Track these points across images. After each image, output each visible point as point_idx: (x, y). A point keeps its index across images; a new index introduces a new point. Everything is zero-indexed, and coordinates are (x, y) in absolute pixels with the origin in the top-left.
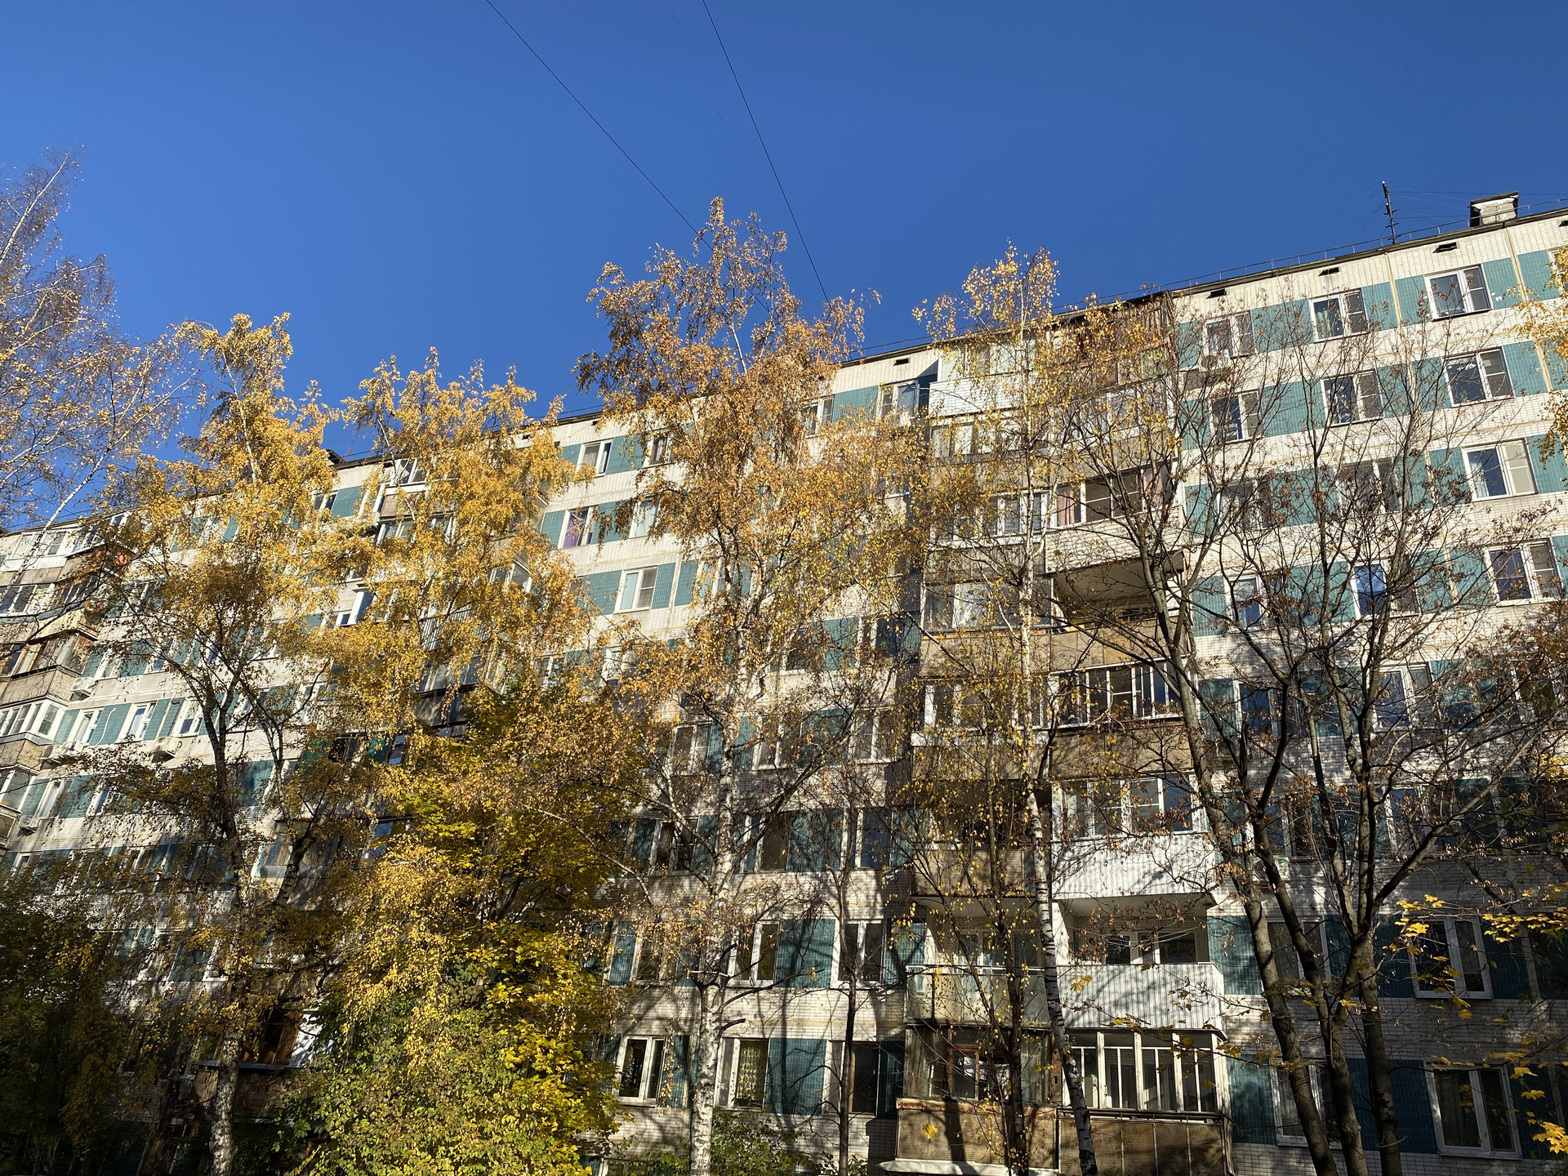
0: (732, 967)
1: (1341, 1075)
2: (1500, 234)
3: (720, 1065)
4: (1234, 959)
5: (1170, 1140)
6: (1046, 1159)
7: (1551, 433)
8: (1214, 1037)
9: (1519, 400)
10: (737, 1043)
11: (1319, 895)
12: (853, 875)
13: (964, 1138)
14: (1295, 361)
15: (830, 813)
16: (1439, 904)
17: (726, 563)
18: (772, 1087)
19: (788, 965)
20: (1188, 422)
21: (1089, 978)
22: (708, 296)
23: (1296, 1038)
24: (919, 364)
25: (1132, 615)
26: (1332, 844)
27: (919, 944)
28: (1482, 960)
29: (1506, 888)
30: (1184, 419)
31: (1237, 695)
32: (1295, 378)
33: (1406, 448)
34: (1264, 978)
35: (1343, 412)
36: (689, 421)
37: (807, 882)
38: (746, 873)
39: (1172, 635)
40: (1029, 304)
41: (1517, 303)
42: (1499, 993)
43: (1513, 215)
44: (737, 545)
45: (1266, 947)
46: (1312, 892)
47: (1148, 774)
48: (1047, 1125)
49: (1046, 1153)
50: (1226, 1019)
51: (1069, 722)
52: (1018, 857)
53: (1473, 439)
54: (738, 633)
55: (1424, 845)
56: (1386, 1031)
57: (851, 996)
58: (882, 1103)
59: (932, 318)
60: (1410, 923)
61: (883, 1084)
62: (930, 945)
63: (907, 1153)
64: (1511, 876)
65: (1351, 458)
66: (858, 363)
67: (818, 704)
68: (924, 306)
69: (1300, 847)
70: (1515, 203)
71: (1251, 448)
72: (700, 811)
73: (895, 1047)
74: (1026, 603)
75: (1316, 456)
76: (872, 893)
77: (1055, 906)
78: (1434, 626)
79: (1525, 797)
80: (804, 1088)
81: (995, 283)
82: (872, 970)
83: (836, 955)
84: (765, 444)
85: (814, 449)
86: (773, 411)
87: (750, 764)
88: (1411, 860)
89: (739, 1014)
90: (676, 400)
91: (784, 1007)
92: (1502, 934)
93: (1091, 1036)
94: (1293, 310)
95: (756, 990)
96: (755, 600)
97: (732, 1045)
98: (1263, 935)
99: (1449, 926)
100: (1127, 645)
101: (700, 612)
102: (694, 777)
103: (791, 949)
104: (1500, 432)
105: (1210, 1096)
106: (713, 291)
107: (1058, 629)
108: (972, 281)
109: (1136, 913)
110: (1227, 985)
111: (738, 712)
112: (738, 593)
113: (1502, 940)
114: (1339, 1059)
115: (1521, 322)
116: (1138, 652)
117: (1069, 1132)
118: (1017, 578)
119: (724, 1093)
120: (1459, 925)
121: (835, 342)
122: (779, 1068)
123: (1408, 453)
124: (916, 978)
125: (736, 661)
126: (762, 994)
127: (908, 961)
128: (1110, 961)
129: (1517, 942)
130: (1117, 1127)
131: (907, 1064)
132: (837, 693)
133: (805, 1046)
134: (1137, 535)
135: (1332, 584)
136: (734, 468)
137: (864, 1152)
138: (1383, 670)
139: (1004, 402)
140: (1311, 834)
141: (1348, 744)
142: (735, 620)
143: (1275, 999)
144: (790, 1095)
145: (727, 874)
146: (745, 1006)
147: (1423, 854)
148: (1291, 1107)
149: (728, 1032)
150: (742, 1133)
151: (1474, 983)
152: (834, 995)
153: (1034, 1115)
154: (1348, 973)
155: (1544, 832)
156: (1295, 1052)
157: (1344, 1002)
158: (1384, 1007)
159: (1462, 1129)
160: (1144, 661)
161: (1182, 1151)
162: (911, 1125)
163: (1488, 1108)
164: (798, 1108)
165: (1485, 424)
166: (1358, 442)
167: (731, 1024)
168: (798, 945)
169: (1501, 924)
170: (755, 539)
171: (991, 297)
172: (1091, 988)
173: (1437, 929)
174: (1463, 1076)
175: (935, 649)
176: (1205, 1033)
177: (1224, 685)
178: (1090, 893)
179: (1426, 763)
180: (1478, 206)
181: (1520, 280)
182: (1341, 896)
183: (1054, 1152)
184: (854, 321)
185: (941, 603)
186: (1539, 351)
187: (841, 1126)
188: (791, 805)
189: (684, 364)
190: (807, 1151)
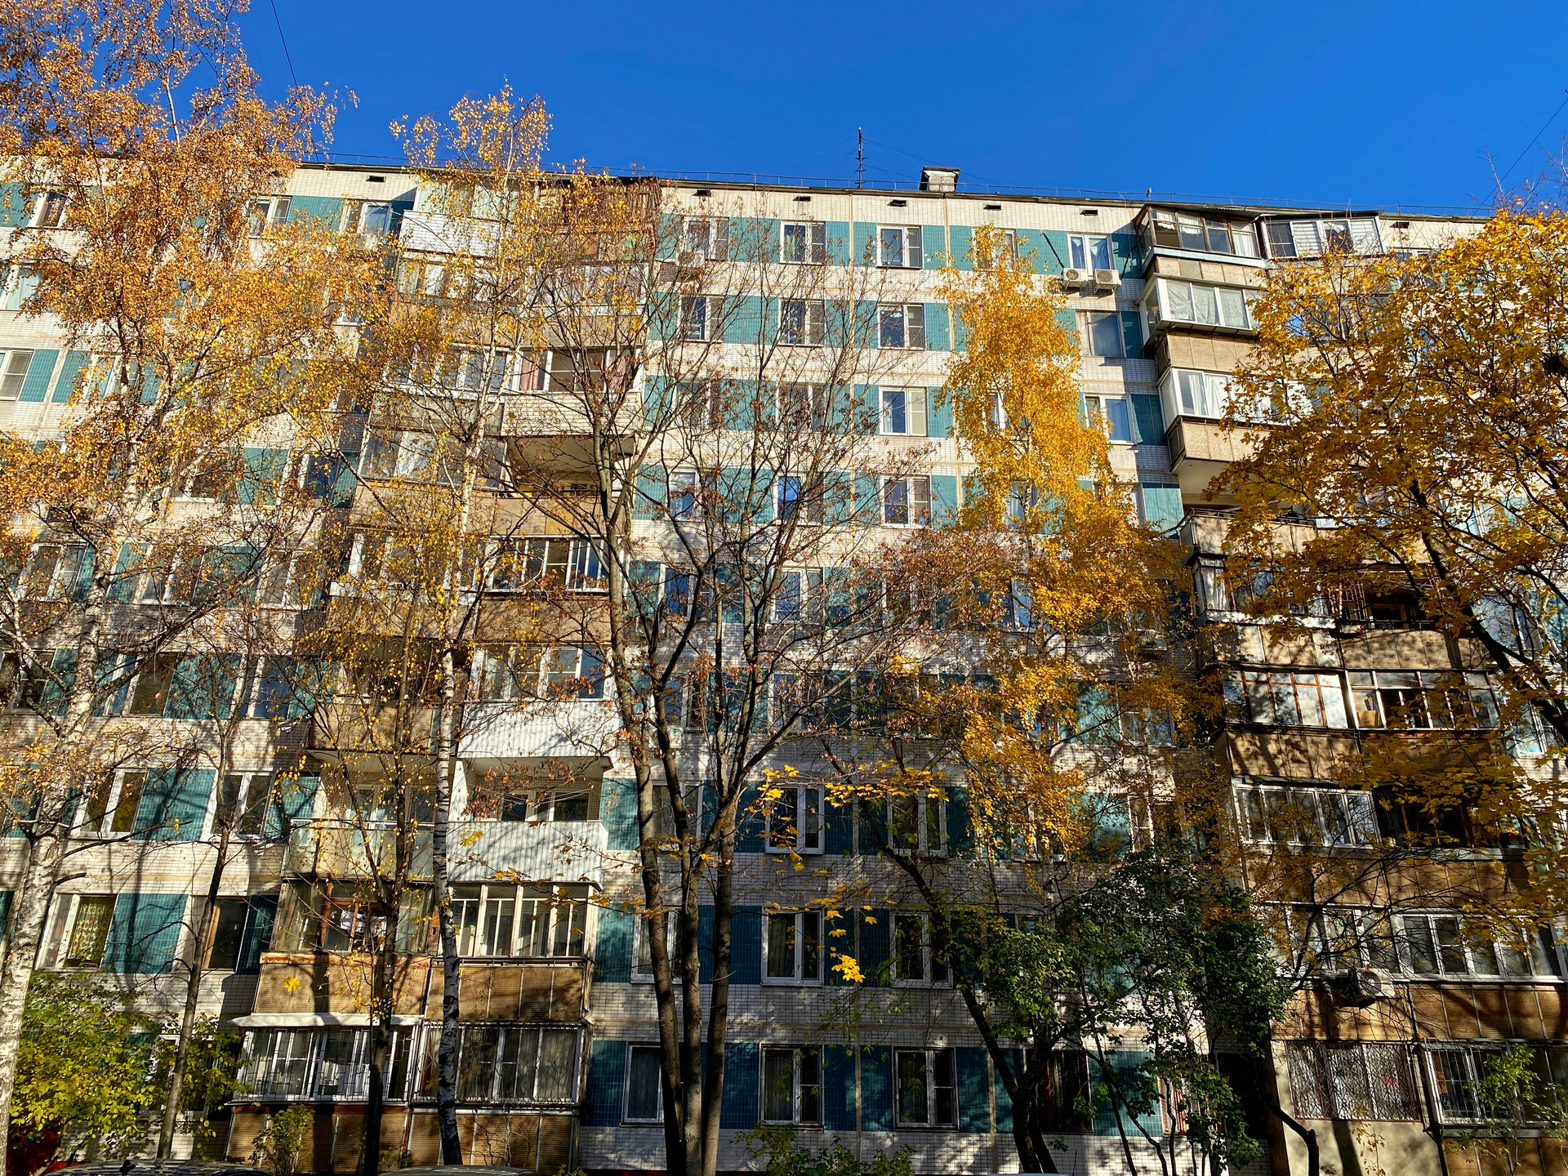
0: (80, 816)
1: (692, 920)
2: (940, 201)
3: (50, 923)
4: (622, 818)
5: (536, 983)
6: (413, 1005)
7: (945, 386)
8: (591, 888)
9: (927, 353)
10: (76, 899)
11: (704, 761)
12: (243, 725)
13: (331, 989)
14: (757, 273)
15: (226, 658)
16: (794, 774)
17: (125, 360)
18: (115, 946)
19: (152, 817)
20: (657, 312)
21: (479, 834)
22: (137, 38)
23: (660, 889)
24: (395, 186)
25: (577, 490)
26: (719, 717)
27: (309, 799)
28: (821, 822)
29: (848, 762)
30: (652, 308)
31: (663, 577)
32: (755, 293)
33: (834, 376)
34: (641, 835)
35: (792, 333)
36: (94, 183)
37: (186, 729)
38: (111, 716)
39: (610, 515)
40: (517, 151)
41: (941, 268)
42: (829, 850)
43: (952, 189)
44: (141, 342)
45: (648, 807)
46: (698, 759)
47: (569, 643)
48: (418, 974)
49: (414, 1000)
50: (605, 872)
51: (502, 587)
52: (427, 716)
53: (886, 380)
54: (130, 445)
55: (790, 724)
56: (736, 881)
57: (222, 850)
58: (244, 958)
59: (411, 136)
60: (771, 788)
61: (248, 938)
62: (321, 802)
63: (265, 1007)
64: (854, 752)
65: (790, 378)
66: (322, 168)
67: (224, 539)
68: (404, 122)
69: (694, 719)
70: (956, 178)
71: (707, 350)
72: (57, 643)
73: (269, 902)
74: (472, 461)
75: (762, 368)
76: (263, 744)
77: (459, 764)
78: (830, 536)
79: (871, 687)
80: (154, 946)
81: (485, 118)
82: (251, 823)
83: (212, 807)
84: (195, 233)
85: (257, 252)
86: (208, 194)
87: (131, 595)
88: (779, 734)
89: (83, 867)
90: (79, 153)
91: (140, 860)
92: (838, 800)
93: (475, 889)
94: (766, 227)
95: (107, 842)
96: (157, 411)
97: (69, 902)
98: (647, 796)
99: (801, 792)
100: (569, 518)
101: (80, 413)
102: (53, 604)
103: (158, 800)
104: (907, 378)
105: (579, 943)
106: (144, 33)
107: (505, 494)
108: (461, 110)
109: (530, 773)
110: (611, 841)
111: (119, 535)
112: (136, 399)
113: (836, 805)
114: (692, 906)
115: (941, 285)
116: (578, 527)
117: (438, 980)
118: (467, 436)
119: (53, 953)
120: (809, 791)
121: (298, 136)
122: (126, 925)
123: (836, 379)
124: (301, 832)
125: (124, 477)
126: (115, 846)
127: (295, 815)
128: (507, 817)
129: (848, 807)
130: (488, 973)
131: (278, 920)
132: (248, 528)
133: (162, 902)
134: (592, 412)
135: (756, 488)
136: (150, 252)
137: (217, 1009)
138: (785, 570)
139: (478, 248)
140: (704, 709)
141: (746, 632)
142: (127, 429)
143: (647, 851)
144: (135, 953)
145: (82, 715)
146: (93, 859)
147: (788, 730)
148: (647, 949)
149: (66, 887)
150: (70, 995)
151: (811, 841)
152: (200, 849)
153: (407, 964)
154: (712, 831)
155: (883, 717)
156: (657, 900)
157: (704, 856)
158: (739, 860)
159: (780, 963)
160: (582, 536)
161: (545, 993)
162: (274, 979)
163: (804, 944)
164: (142, 967)
165: (899, 369)
166: (798, 362)
167: (67, 878)
168: (167, 795)
169: (838, 791)
170: (166, 339)
171: (479, 133)
172: (483, 843)
173: (791, 795)
174: (789, 919)
175: (368, 496)
176: (582, 885)
177: (652, 567)
178: (496, 754)
179: (804, 653)
180: (928, 173)
181: (948, 248)
182: (719, 763)
183: (423, 999)
184: (323, 118)
185: (385, 448)
186: (950, 313)
187: (191, 984)
188: (177, 645)
189: (94, 110)
190: (148, 1011)
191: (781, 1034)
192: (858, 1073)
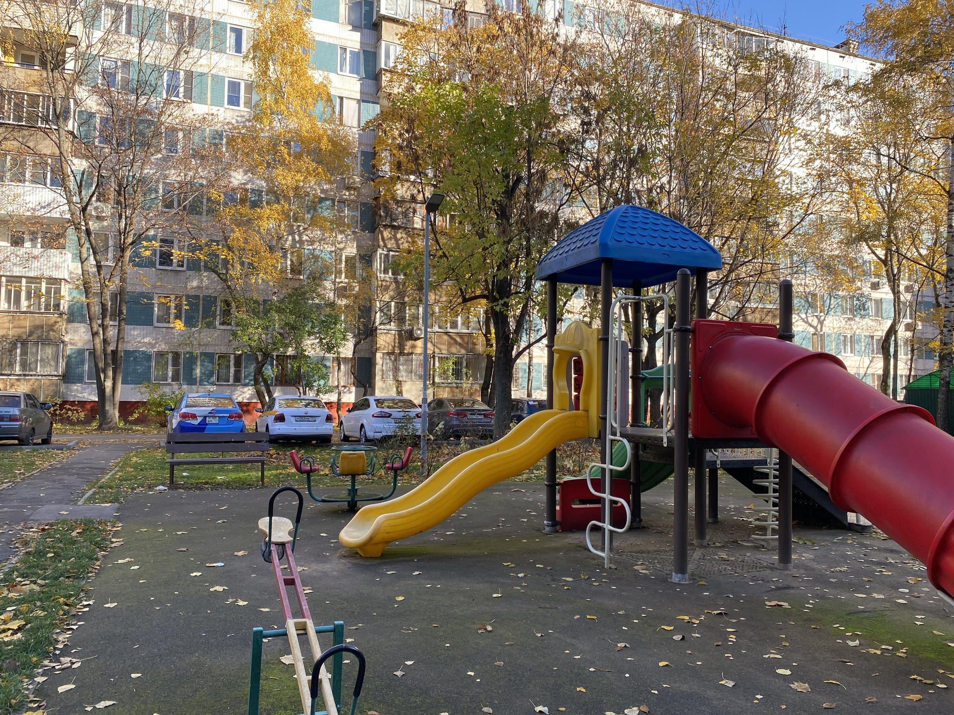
8: (63, 281)
31: (98, 121)
50: (68, 273)
93: (19, 279)
110: (74, 258)
130: (9, 317)
151: (180, 264)
159: (163, 318)
161: (42, 326)
176: (59, 279)
177: (91, 115)
191: (163, 347)
192: (199, 363)
